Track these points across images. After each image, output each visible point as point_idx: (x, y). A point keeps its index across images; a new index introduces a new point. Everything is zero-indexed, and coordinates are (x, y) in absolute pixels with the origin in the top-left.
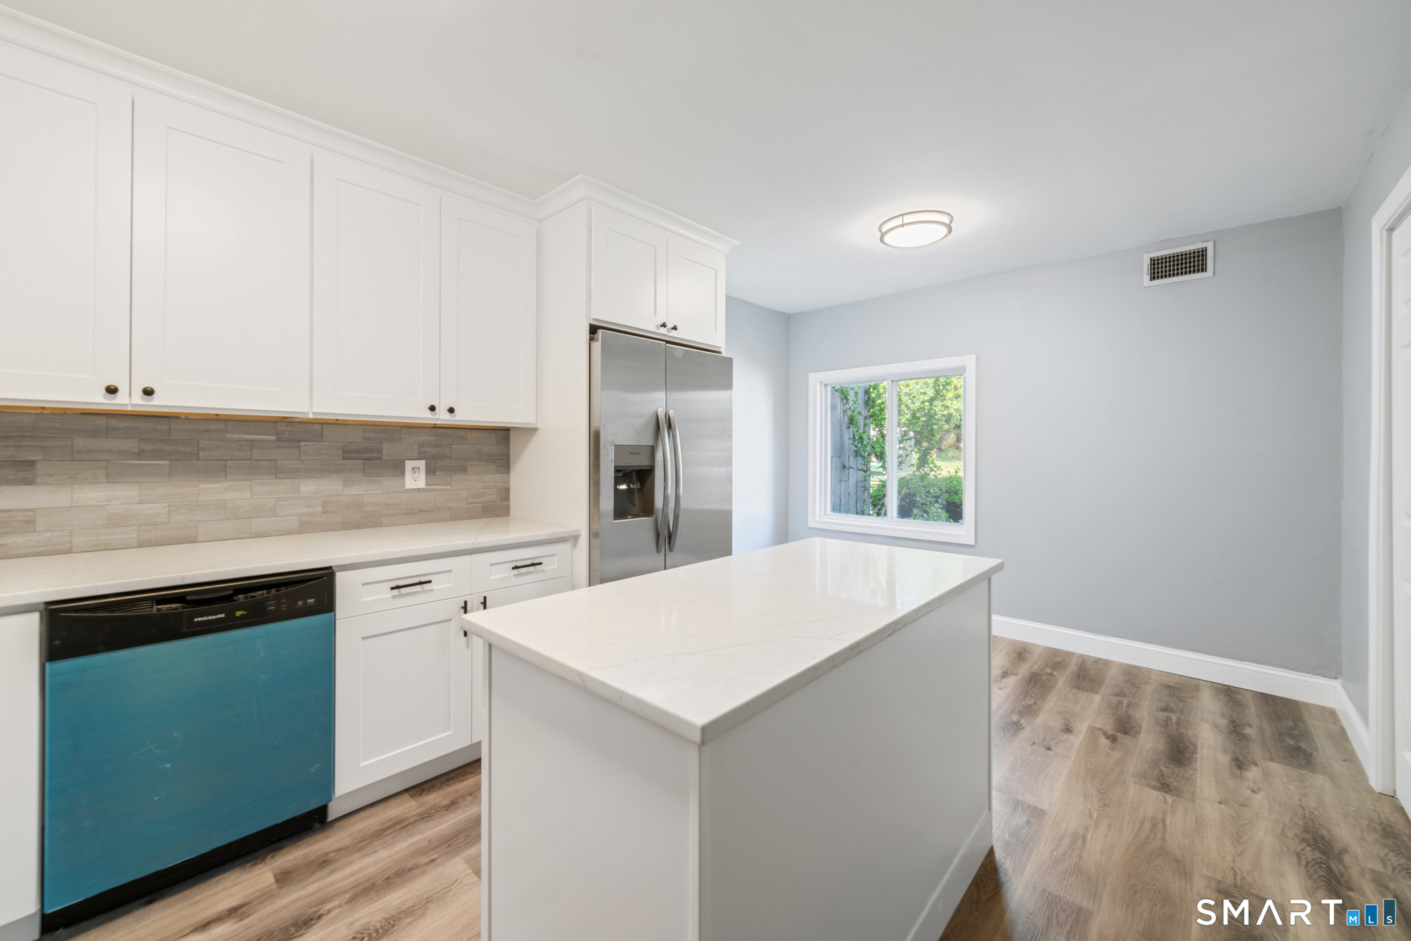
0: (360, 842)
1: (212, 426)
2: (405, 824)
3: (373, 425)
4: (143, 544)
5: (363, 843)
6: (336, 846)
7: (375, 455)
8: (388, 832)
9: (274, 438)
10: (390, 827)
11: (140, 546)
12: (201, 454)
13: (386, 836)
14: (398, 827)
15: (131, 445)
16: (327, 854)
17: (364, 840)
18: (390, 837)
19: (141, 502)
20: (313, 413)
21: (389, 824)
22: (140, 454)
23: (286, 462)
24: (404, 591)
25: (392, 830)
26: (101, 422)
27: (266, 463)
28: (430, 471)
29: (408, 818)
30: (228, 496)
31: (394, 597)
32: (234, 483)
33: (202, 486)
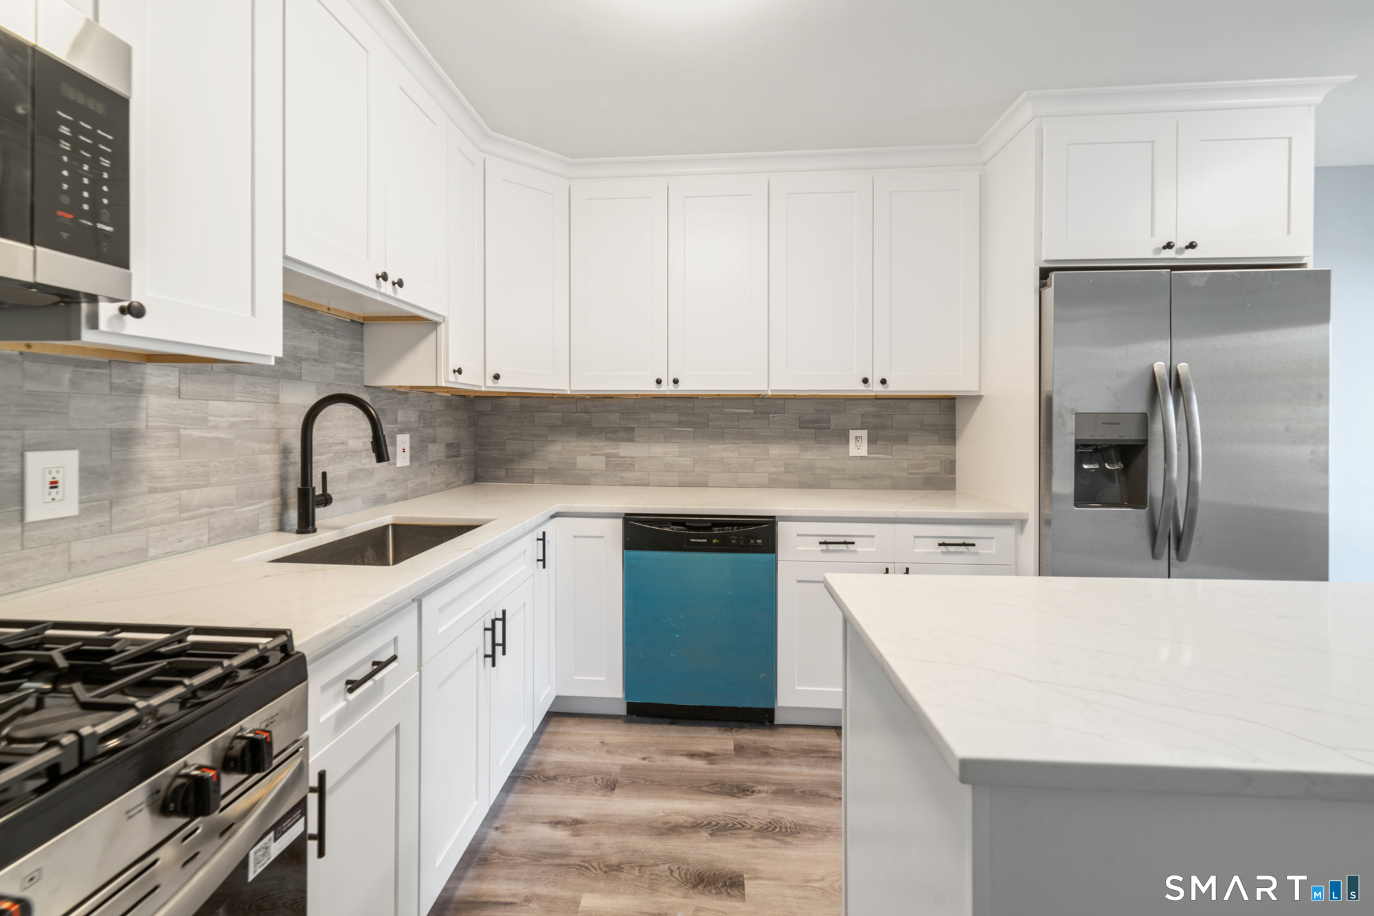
0: (792, 751)
1: (716, 404)
2: (827, 755)
3: (823, 399)
4: (682, 485)
5: (794, 754)
6: (775, 745)
7: (824, 425)
8: (813, 755)
9: (752, 411)
10: (815, 752)
11: (679, 486)
12: (710, 424)
13: (811, 757)
14: (821, 755)
15: (674, 417)
16: (768, 748)
17: (795, 752)
18: (813, 759)
19: (680, 456)
20: (772, 391)
21: (815, 748)
22: (680, 424)
23: (760, 430)
24: (831, 547)
25: (816, 755)
26: (661, 402)
27: (747, 430)
28: (872, 441)
29: (830, 752)
30: (725, 455)
31: (823, 551)
32: (729, 445)
33: (711, 447)
